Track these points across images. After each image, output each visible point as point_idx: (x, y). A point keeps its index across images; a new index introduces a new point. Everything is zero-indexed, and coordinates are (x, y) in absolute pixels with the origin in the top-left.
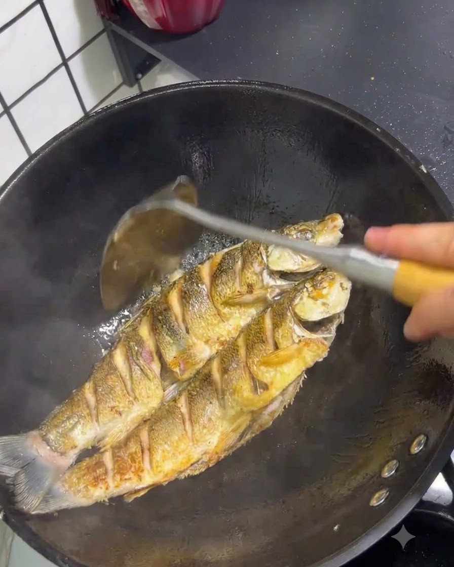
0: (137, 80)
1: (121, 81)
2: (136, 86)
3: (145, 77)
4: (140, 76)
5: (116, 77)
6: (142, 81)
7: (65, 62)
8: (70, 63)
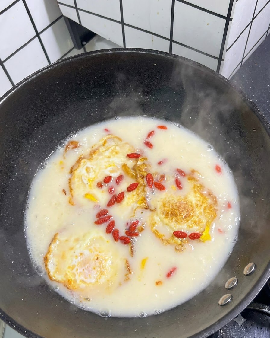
0: (83, 46)
1: (73, 46)
2: (82, 49)
3: (87, 45)
4: (84, 43)
5: (70, 44)
7: (38, 35)
8: (41, 35)
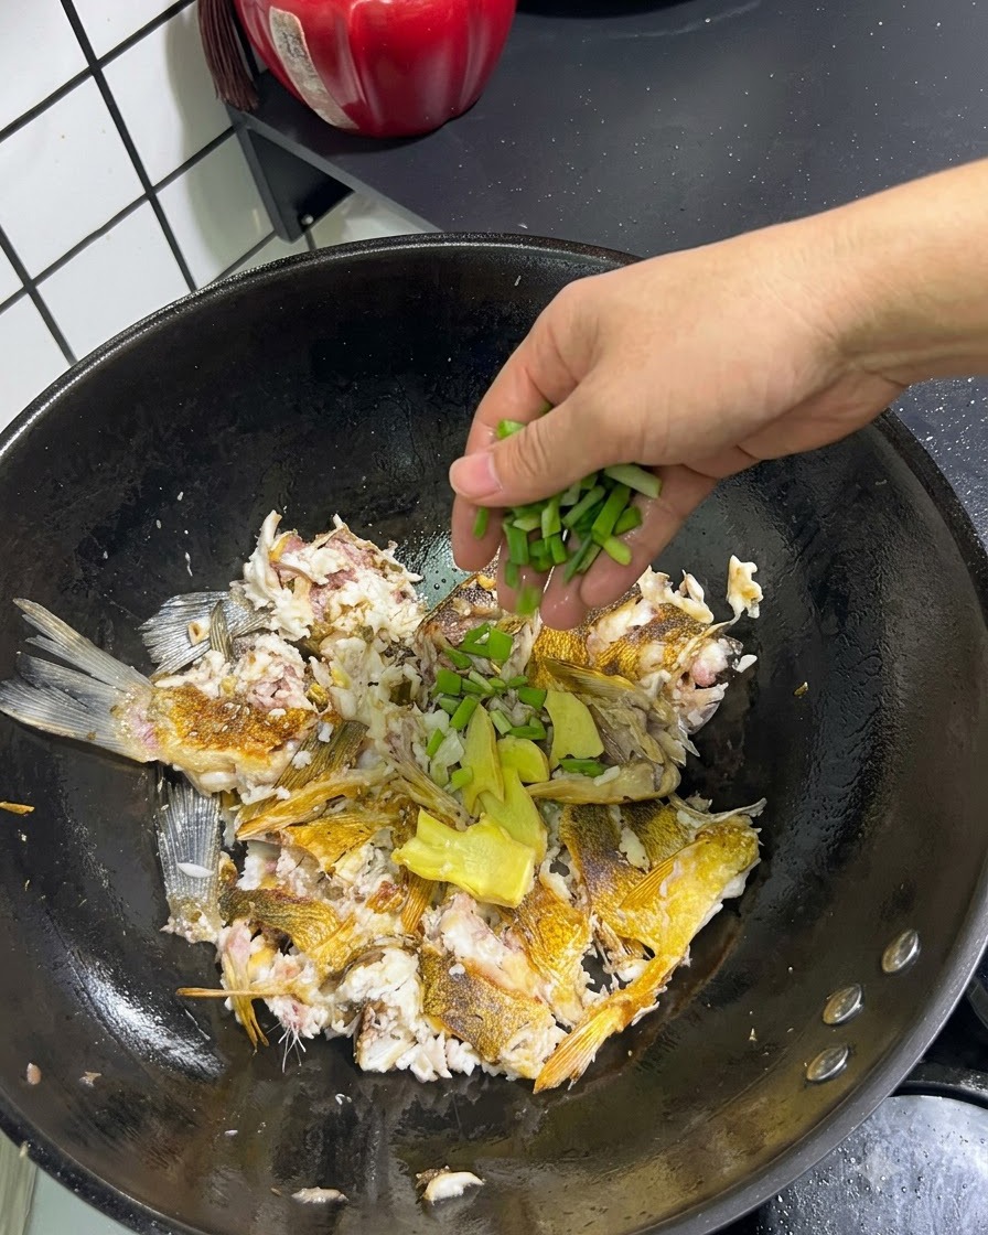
0: (305, 228)
1: (270, 229)
2: (303, 238)
3: (318, 224)
4: (309, 220)
5: (259, 221)
6: (313, 230)
7: (151, 193)
8: (161, 195)
